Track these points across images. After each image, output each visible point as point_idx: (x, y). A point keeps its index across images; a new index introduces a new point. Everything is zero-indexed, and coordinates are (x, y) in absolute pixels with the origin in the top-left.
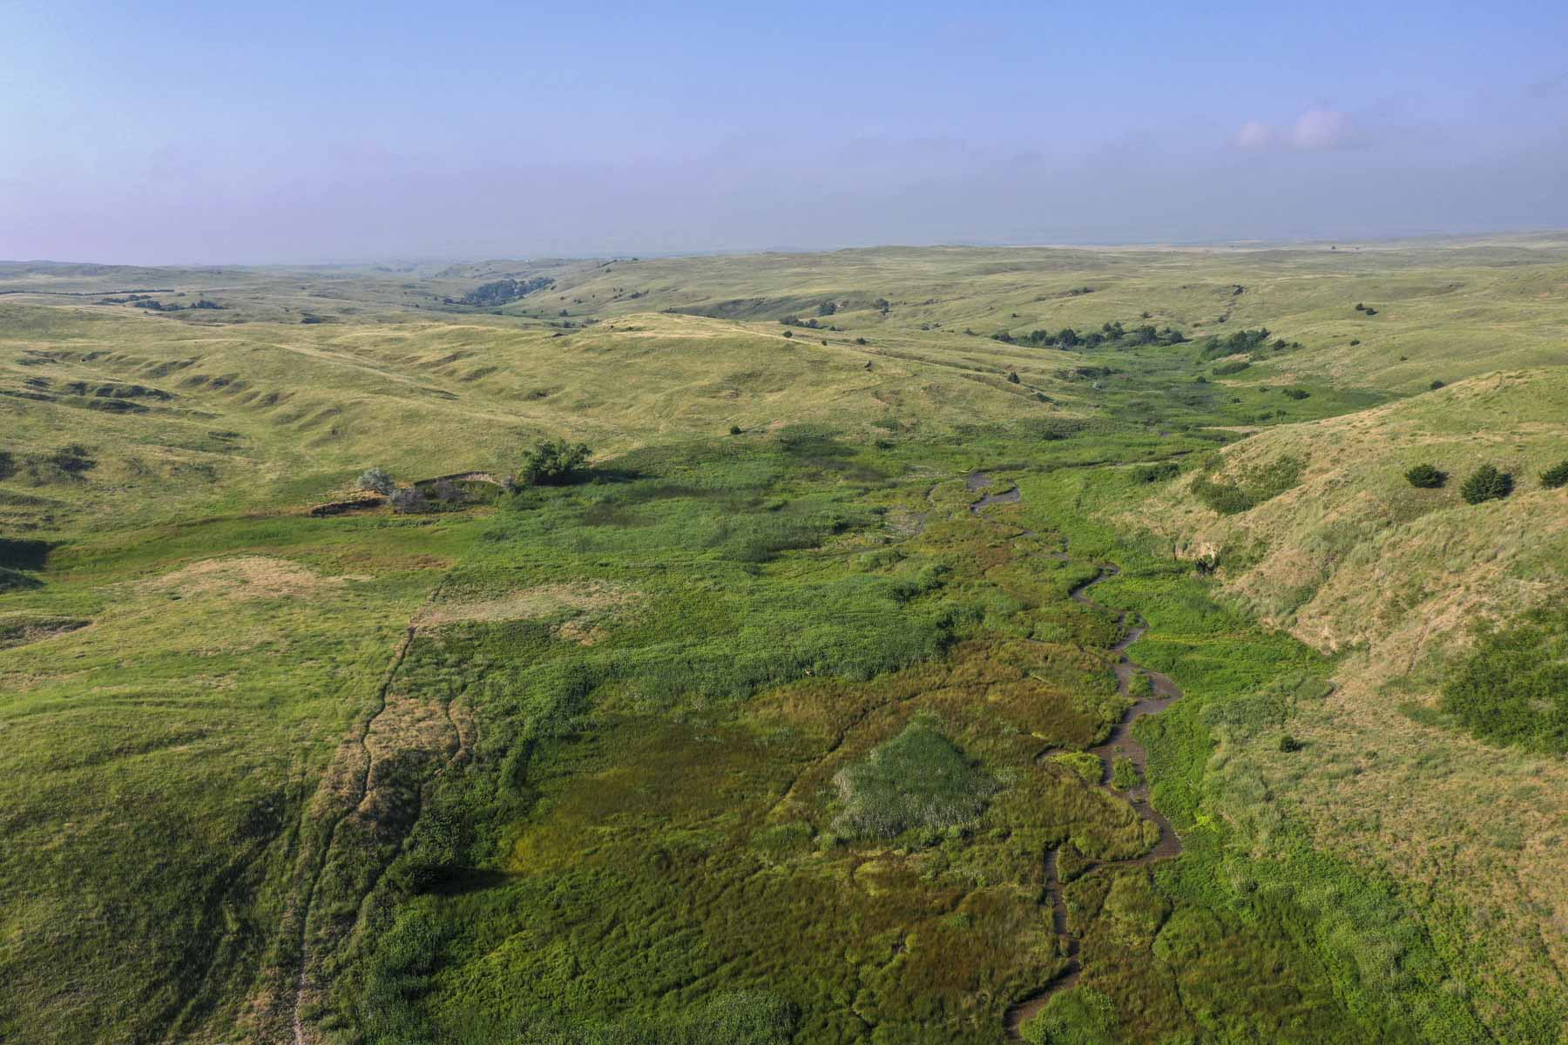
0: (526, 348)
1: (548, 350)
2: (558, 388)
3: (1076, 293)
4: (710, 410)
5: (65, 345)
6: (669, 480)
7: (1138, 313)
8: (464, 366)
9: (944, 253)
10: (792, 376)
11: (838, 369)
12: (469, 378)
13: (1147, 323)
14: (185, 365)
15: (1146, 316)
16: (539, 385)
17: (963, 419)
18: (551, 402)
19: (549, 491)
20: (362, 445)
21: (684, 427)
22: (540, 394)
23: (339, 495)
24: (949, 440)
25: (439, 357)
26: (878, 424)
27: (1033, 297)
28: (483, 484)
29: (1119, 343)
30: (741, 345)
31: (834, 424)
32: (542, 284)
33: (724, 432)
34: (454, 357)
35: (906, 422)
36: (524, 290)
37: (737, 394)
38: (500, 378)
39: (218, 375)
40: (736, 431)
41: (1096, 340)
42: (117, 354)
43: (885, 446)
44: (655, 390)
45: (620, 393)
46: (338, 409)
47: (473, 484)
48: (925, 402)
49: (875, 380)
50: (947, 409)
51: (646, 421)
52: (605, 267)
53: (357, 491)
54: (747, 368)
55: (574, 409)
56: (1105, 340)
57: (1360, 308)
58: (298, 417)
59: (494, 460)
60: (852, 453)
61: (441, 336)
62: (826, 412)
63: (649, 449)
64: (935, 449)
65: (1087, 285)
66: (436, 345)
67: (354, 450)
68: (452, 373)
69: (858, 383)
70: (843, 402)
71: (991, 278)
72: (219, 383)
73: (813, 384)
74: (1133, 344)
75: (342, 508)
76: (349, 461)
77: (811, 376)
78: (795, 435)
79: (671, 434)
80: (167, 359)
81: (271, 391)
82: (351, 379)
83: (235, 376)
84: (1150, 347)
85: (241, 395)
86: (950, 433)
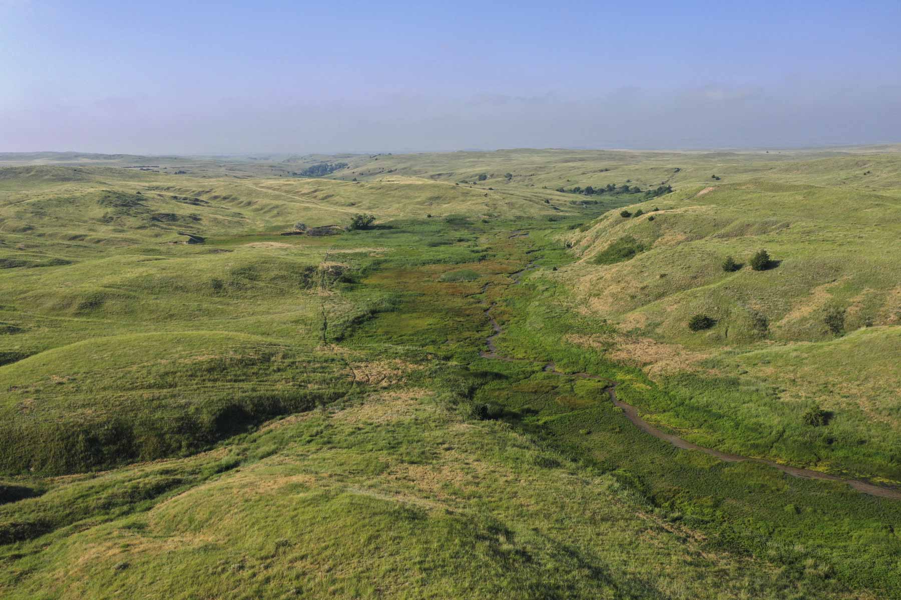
0: (345, 188)
1: (354, 189)
2: (360, 202)
3: (602, 171)
4: (420, 209)
5: (155, 184)
6: (403, 229)
7: (626, 179)
8: (320, 195)
9: (549, 152)
10: (454, 198)
11: (473, 196)
12: (323, 199)
13: (628, 184)
14: (208, 192)
15: (628, 181)
16: (352, 201)
17: (518, 214)
18: (358, 207)
19: (361, 231)
20: (290, 217)
21: (410, 215)
22: (353, 204)
23: (288, 230)
24: (511, 221)
25: (310, 191)
26: (484, 215)
27: (581, 172)
28: (337, 229)
29: (612, 192)
30: (434, 186)
31: (467, 214)
32: (342, 166)
33: (425, 217)
34: (315, 191)
35: (496, 214)
36: (332, 170)
37: (431, 204)
38: (336, 199)
39: (224, 195)
40: (429, 216)
41: (602, 191)
42: (178, 187)
43: (485, 222)
44: (399, 203)
45: (385, 204)
46: (277, 207)
47: (333, 229)
48: (506, 208)
49: (487, 200)
50: (513, 211)
51: (396, 212)
52: (375, 158)
53: (294, 230)
54: (436, 195)
55: (367, 209)
56: (606, 191)
57: (714, 177)
58: (262, 209)
59: (340, 222)
60: (473, 224)
61: (308, 183)
62: (465, 210)
63: (396, 221)
64: (505, 223)
65: (608, 167)
66: (306, 186)
67: (288, 219)
68: (315, 197)
69: (480, 201)
70: (473, 207)
71: (565, 164)
72: (225, 198)
73: (463, 201)
74: (618, 193)
75: (290, 234)
76: (287, 222)
77: (461, 198)
78: (452, 218)
79: (405, 216)
80: (201, 190)
81: (248, 200)
82: (277, 197)
83: (231, 195)
84: (625, 194)
85: (236, 202)
86: (512, 218)
